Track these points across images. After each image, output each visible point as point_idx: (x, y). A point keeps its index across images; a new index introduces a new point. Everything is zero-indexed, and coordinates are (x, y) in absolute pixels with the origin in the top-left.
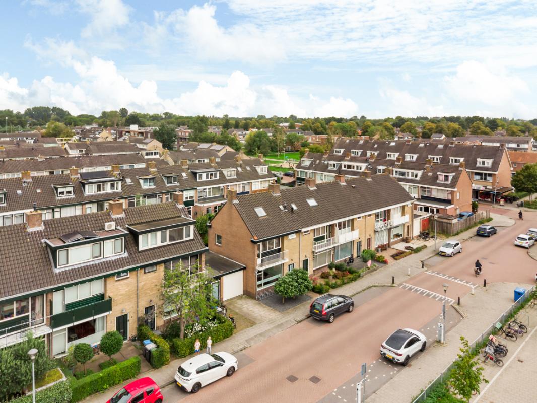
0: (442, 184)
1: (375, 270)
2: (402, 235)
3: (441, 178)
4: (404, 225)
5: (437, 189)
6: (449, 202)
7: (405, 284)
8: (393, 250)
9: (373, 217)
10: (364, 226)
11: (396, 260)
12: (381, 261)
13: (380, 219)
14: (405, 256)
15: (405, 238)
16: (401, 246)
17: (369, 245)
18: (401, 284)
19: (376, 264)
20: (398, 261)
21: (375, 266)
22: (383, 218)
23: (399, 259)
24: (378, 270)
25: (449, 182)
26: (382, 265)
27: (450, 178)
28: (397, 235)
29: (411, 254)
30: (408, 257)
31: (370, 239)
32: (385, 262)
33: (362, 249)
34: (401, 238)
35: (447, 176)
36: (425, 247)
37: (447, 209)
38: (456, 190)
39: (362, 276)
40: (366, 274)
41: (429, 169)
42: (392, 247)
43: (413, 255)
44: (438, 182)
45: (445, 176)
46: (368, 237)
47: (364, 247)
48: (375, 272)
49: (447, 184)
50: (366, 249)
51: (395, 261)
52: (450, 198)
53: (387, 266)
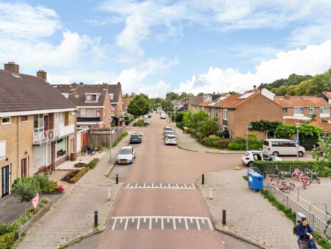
0: (90, 103)
1: (47, 210)
2: (65, 151)
3: (89, 98)
4: (68, 137)
5: (86, 109)
6: (98, 119)
7: (116, 218)
8: (59, 172)
9: (31, 122)
10: (15, 136)
11: (73, 182)
12: (51, 190)
13: (39, 128)
14: (82, 175)
15: (70, 155)
16: (69, 166)
17: (24, 170)
18: (111, 222)
19: (46, 198)
20: (76, 184)
21: (46, 202)
22: (43, 127)
23: (77, 180)
24: (52, 209)
25: (97, 101)
26: (55, 196)
27: (97, 97)
28: (61, 153)
29: (87, 171)
30: (85, 175)
31: (25, 159)
32: (59, 191)
33: (12, 179)
34: (64, 156)
35: (95, 96)
36: (96, 160)
37: (98, 125)
38: (103, 107)
39: (23, 235)
40: (30, 226)
41: (75, 93)
42: (56, 168)
43: (90, 171)
44: (86, 102)
45: (92, 95)
46: (22, 156)
47: (15, 174)
48: (46, 214)
49: (95, 103)
50: (20, 176)
51: (73, 186)
52: (98, 116)
53: (64, 195)
